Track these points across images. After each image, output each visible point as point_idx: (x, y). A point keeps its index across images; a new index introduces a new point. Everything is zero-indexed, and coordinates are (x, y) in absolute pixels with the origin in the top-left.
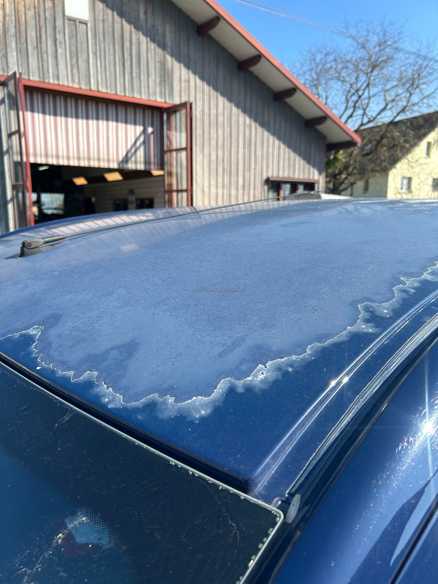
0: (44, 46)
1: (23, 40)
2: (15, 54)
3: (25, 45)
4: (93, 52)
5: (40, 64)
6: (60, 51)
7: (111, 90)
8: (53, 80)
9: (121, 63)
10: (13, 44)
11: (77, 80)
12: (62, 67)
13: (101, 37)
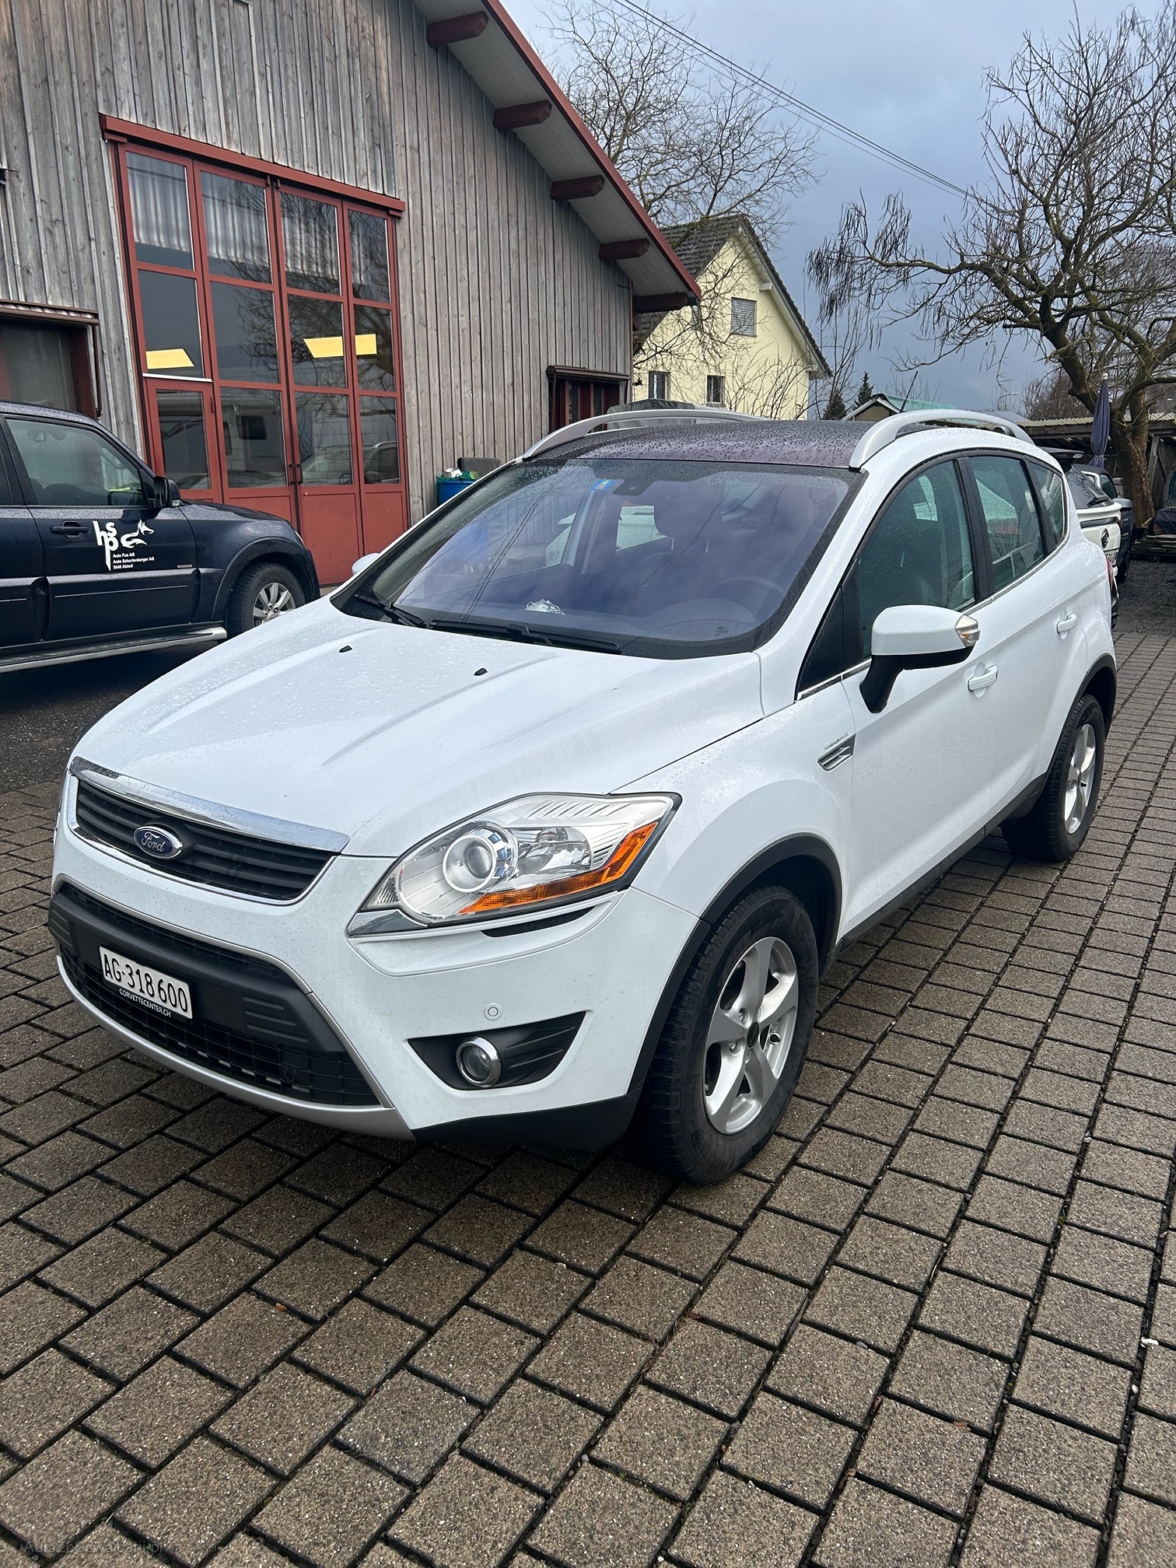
0: (177, 53)
1: (140, 36)
2: (126, 66)
3: (143, 47)
4: (260, 72)
5: (172, 95)
6: (205, 65)
7: (293, 163)
8: (196, 133)
9: (308, 99)
10: (122, 43)
11: (235, 136)
12: (209, 104)
13: (272, 37)
